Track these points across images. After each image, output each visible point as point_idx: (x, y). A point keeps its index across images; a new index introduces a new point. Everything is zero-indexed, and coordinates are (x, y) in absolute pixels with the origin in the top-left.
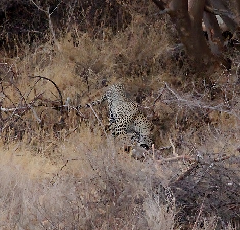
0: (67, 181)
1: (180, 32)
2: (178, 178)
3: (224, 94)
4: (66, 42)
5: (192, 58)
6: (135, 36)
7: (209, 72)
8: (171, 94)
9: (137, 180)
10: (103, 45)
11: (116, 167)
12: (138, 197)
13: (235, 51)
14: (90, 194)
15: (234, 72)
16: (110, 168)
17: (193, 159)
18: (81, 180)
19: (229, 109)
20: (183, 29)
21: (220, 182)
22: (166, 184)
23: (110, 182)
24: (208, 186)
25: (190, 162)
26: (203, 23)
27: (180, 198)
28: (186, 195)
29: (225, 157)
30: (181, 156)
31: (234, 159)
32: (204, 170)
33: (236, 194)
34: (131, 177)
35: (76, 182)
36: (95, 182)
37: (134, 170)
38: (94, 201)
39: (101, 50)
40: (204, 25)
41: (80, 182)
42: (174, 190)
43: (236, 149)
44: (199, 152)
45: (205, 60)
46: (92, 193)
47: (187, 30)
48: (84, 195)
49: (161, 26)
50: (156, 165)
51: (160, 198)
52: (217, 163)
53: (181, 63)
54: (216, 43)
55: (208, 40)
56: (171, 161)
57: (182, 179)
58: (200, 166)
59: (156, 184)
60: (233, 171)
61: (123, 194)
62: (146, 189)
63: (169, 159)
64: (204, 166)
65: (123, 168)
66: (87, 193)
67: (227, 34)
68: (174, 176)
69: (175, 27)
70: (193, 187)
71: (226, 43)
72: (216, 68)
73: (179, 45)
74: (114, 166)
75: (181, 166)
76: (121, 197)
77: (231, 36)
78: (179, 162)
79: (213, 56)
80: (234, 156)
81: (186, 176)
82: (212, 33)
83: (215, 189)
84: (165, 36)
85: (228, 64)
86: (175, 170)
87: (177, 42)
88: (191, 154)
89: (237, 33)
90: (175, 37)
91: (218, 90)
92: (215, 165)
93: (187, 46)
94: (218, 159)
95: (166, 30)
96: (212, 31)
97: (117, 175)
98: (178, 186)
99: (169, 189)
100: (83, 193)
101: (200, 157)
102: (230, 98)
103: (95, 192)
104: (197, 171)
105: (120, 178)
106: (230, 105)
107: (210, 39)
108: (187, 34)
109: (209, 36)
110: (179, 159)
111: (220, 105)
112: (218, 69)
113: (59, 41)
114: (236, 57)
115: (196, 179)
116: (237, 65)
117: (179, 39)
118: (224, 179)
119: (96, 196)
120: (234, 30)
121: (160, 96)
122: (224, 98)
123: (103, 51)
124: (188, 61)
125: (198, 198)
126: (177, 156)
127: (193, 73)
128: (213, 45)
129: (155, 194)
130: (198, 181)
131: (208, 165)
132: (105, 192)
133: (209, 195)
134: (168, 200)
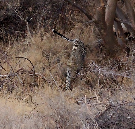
0: (38, 116)
1: (101, 32)
2: (99, 115)
3: (125, 67)
4: (37, 38)
5: (108, 47)
6: (76, 35)
7: (117, 55)
8: (96, 67)
9: (77, 116)
10: (58, 39)
11: (65, 108)
12: (77, 125)
13: (132, 43)
14: (50, 123)
15: (131, 55)
16: (61, 108)
17: (108, 104)
18: (45, 115)
19: (128, 76)
20: (102, 31)
21: (123, 116)
22: (93, 118)
23: (62, 117)
24: (117, 119)
25: (106, 105)
26: (114, 27)
27: (101, 125)
28: (104, 124)
29: (126, 102)
30: (101, 102)
31: (131, 104)
32: (114, 110)
33: (132, 123)
34: (73, 114)
35: (43, 116)
36: (53, 117)
37: (75, 110)
38: (53, 127)
39: (56, 43)
40: (114, 29)
41: (44, 116)
42: (98, 121)
43: (132, 98)
44: (111, 100)
45: (115, 48)
46: (51, 123)
47: (105, 32)
48: (47, 124)
49: (90, 29)
50: (87, 107)
51: (90, 125)
52: (122, 106)
53: (102, 50)
54: (121, 39)
55: (117, 37)
56: (96, 105)
57: (102, 115)
58: (112, 108)
59: (87, 118)
60: (131, 111)
61: (69, 124)
62: (81, 120)
63: (95, 104)
64: (114, 107)
65: (69, 109)
66: (48, 123)
67: (127, 34)
68: (97, 113)
69: (98, 30)
70: (108, 119)
71: (127, 39)
72: (121, 53)
73: (100, 40)
74: (64, 107)
75: (101, 108)
76: (67, 125)
77: (130, 34)
78: (100, 105)
79: (119, 46)
80: (131, 102)
81: (104, 113)
82: (118, 33)
83: (120, 121)
84: (92, 35)
85: (128, 50)
86: (99, 110)
87: (99, 38)
88: (107, 101)
89: (133, 33)
90: (98, 35)
91: (123, 65)
92: (121, 107)
93: (104, 40)
94: (122, 104)
95: (93, 31)
96: (119, 32)
97: (66, 113)
98: (100, 119)
99: (94, 120)
100: (46, 122)
101: (112, 102)
102: (129, 69)
103: (53, 122)
104: (111, 110)
105: (67, 114)
106: (129, 73)
107: (117, 36)
108: (105, 34)
109: (117, 35)
110: (100, 104)
111: (124, 73)
112: (122, 53)
113: (33, 37)
114: (132, 46)
115: (110, 115)
116: (133, 51)
117: (100, 36)
118: (126, 114)
119: (53, 124)
120: (131, 32)
121: (90, 68)
122: (126, 69)
123: (58, 43)
124: (105, 49)
125: (111, 125)
126: (99, 102)
127: (108, 55)
128: (119, 39)
129: (87, 123)
130: (111, 116)
131: (116, 107)
132: (59, 122)
133: (117, 124)
134: (94, 127)
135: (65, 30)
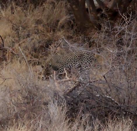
0: (5, 91)
1: (72, 8)
2: (68, 91)
3: (96, 44)
4: (7, 11)
5: (79, 23)
6: (47, 9)
7: (88, 31)
8: (66, 43)
9: (45, 92)
10: (28, 13)
11: (33, 84)
12: (45, 101)
13: (104, 20)
14: (18, 99)
15: (102, 32)
16: (29, 84)
17: (77, 81)
18: (13, 90)
19: (99, 53)
20: (74, 6)
21: (92, 94)
22: (61, 94)
23: (30, 92)
24: (86, 96)
25: (76, 82)
26: (86, 3)
27: (69, 102)
28: (73, 101)
29: (95, 80)
30: (71, 79)
31: (100, 82)
32: (83, 87)
33: (101, 102)
34: (41, 90)
35: (10, 91)
36: (20, 92)
37: (43, 86)
38: (20, 102)
39: (27, 17)
40: (86, 5)
41: (12, 91)
42: (66, 98)
43: (102, 76)
44: (80, 77)
45: (86, 24)
46: (19, 98)
47: (76, 7)
48: (14, 99)
49: (62, 4)
50: (56, 84)
51: (58, 102)
52: (91, 83)
53: (72, 26)
54: (93, 15)
55: (88, 13)
56: (65, 81)
57: (71, 92)
58: (81, 85)
59: (56, 94)
60: (100, 88)
61: (37, 99)
62: (50, 96)
63: (64, 80)
64: (83, 85)
65: (37, 84)
66: (16, 98)
67: (99, 10)
68: (66, 90)
69: (70, 5)
70: (76, 96)
71: (99, 15)
72: (92, 29)
73: (72, 15)
74: (32, 83)
75: (70, 84)
76: (35, 100)
77: (102, 11)
78: (69, 82)
79: (90, 22)
80: (101, 80)
81: (73, 90)
83: (89, 98)
84: (64, 10)
85: (100, 27)
86: (67, 86)
87: (70, 14)
88: (76, 78)
89: (105, 10)
90: (69, 11)
91: (93, 42)
92: (90, 85)
93: (76, 16)
94: (91, 81)
95: (65, 6)
96: (91, 8)
97: (34, 88)
98: (68, 96)
99: (63, 97)
100: (14, 97)
101: (81, 79)
102: (100, 46)
103: (20, 97)
104: (80, 87)
105: (35, 90)
106: (100, 50)
107: (89, 12)
108: (77, 9)
109: (89, 11)
110: (69, 80)
111: (94, 50)
112: (93, 30)
113: (4, 11)
114: (104, 23)
115: (79, 92)
116: (104, 28)
117: (72, 12)
118: (95, 92)
119: (21, 100)
120: (103, 8)
121: (60, 44)
122: (96, 46)
123: (29, 17)
124: (76, 25)
125: (80, 103)
126: (68, 79)
127: (79, 32)
128: (91, 16)
129: (55, 100)
130: (79, 93)
131: (85, 84)
132: (27, 98)
133: (86, 101)
134: (63, 104)
135: (36, 5)
